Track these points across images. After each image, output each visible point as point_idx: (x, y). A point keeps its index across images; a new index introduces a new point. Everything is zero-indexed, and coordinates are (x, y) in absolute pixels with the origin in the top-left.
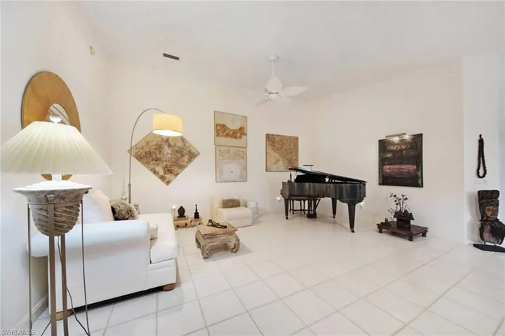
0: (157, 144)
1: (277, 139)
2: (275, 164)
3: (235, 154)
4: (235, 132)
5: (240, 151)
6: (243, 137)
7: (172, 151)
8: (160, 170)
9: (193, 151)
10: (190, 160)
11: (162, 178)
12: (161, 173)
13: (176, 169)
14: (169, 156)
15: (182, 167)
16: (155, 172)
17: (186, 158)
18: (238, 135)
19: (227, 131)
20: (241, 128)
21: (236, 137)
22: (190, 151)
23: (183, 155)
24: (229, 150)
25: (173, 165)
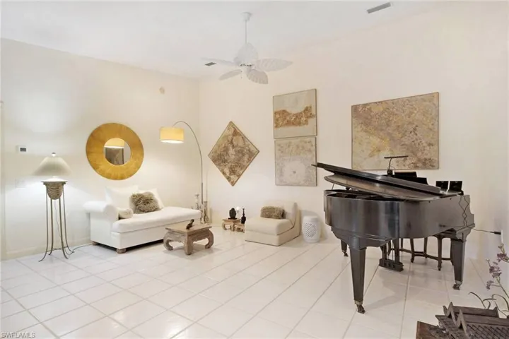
0: (225, 147)
1: (375, 110)
2: (371, 156)
3: (298, 147)
4: (298, 116)
5: (306, 142)
6: (311, 121)
7: (235, 151)
8: (227, 171)
9: (252, 149)
10: (250, 161)
11: (228, 179)
12: (228, 174)
13: (238, 169)
14: (233, 156)
15: (244, 168)
16: (224, 173)
17: (246, 158)
18: (303, 119)
19: (288, 118)
20: (307, 109)
21: (299, 124)
22: (249, 150)
23: (243, 155)
24: (290, 143)
25: (236, 166)
